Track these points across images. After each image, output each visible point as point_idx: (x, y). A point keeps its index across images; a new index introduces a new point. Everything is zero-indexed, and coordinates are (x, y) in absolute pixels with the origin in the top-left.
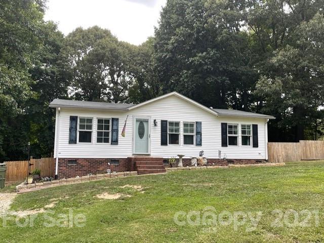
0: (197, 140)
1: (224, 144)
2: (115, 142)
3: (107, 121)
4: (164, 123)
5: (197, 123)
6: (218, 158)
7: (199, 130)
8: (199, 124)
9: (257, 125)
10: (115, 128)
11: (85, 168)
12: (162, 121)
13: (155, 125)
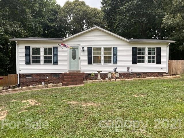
0: (113, 60)
1: (134, 62)
2: (56, 63)
3: (50, 49)
4: (90, 49)
5: (114, 48)
6: (127, 72)
7: (115, 53)
8: (115, 49)
9: (160, 48)
10: (55, 53)
11: (37, 80)
12: (88, 48)
13: (83, 51)
